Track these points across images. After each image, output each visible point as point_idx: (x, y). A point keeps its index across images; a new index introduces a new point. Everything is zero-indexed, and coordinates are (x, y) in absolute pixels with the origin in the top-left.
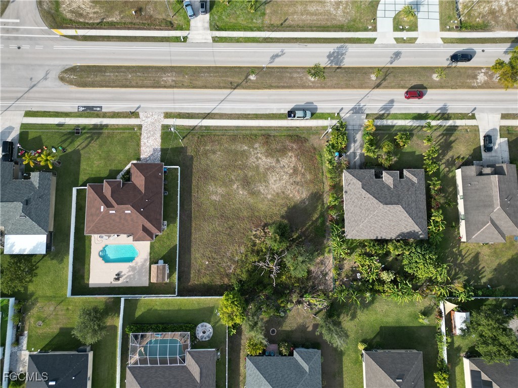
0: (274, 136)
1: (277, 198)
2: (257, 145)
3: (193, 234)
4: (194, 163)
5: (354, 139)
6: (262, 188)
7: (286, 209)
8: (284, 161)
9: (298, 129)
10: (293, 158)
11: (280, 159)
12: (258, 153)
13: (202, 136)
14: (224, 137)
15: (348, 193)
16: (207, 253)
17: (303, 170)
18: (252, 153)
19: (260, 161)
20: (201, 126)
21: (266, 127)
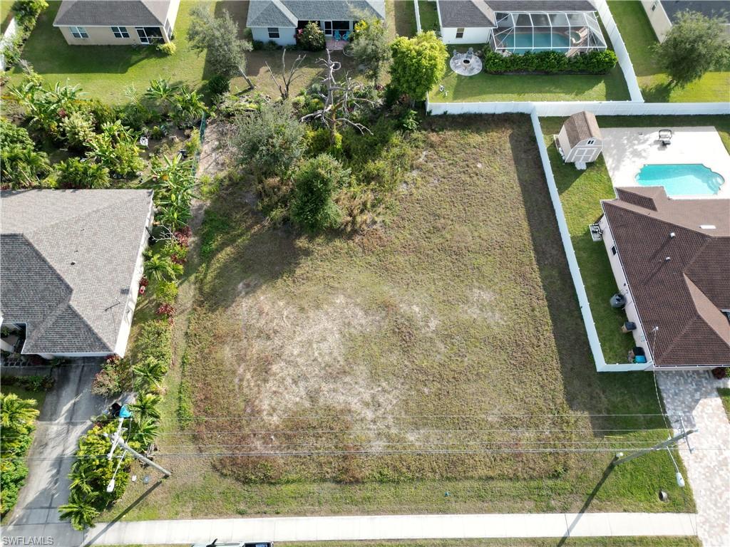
0: (324, 480)
1: (321, 297)
2: (378, 446)
3: (522, 217)
4: (559, 386)
5: (58, 472)
6: (361, 319)
7: (298, 272)
8: (294, 397)
9: (242, 507)
10: (266, 407)
11: (307, 404)
12: (374, 422)
13: (556, 476)
14: (483, 472)
15: (118, 287)
16: (481, 182)
17: (241, 371)
18: (390, 420)
19: (367, 397)
20: (564, 510)
21: (349, 513)
